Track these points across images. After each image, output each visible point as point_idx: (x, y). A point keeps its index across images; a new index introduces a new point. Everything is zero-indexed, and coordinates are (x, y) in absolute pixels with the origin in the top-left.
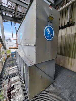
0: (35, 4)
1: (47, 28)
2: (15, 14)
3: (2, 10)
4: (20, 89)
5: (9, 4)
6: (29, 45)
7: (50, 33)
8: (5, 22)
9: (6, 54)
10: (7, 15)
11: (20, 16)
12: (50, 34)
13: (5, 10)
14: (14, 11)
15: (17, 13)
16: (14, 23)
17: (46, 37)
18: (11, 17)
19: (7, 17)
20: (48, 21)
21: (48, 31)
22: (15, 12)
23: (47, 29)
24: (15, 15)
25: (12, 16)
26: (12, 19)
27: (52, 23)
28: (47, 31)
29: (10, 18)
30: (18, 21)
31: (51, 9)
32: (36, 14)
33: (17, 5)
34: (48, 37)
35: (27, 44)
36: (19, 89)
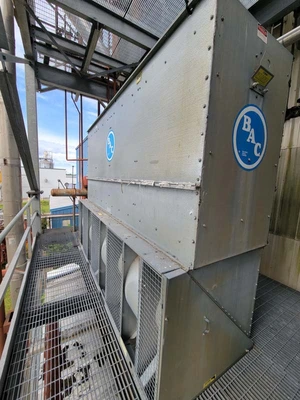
0: (214, 14)
1: (246, 117)
2: (84, 61)
3: (37, 46)
4: (91, 366)
5: (61, 24)
6: (163, 183)
7: (253, 138)
8: (42, 91)
9: (38, 215)
10: (51, 64)
11: (102, 71)
12: (253, 142)
13: (48, 46)
14: (83, 51)
15: (93, 60)
16: (74, 95)
17: (240, 154)
18: (68, 73)
19: (52, 73)
20: (253, 89)
21: (248, 130)
22: (86, 56)
23: (245, 122)
24: (82, 67)
25: (69, 70)
26: (71, 80)
27: (262, 95)
28: (244, 128)
29: (61, 77)
30: (94, 87)
31: (265, 40)
32: (214, 55)
33: (97, 27)
34: (244, 154)
35: (144, 179)
36: (89, 366)
